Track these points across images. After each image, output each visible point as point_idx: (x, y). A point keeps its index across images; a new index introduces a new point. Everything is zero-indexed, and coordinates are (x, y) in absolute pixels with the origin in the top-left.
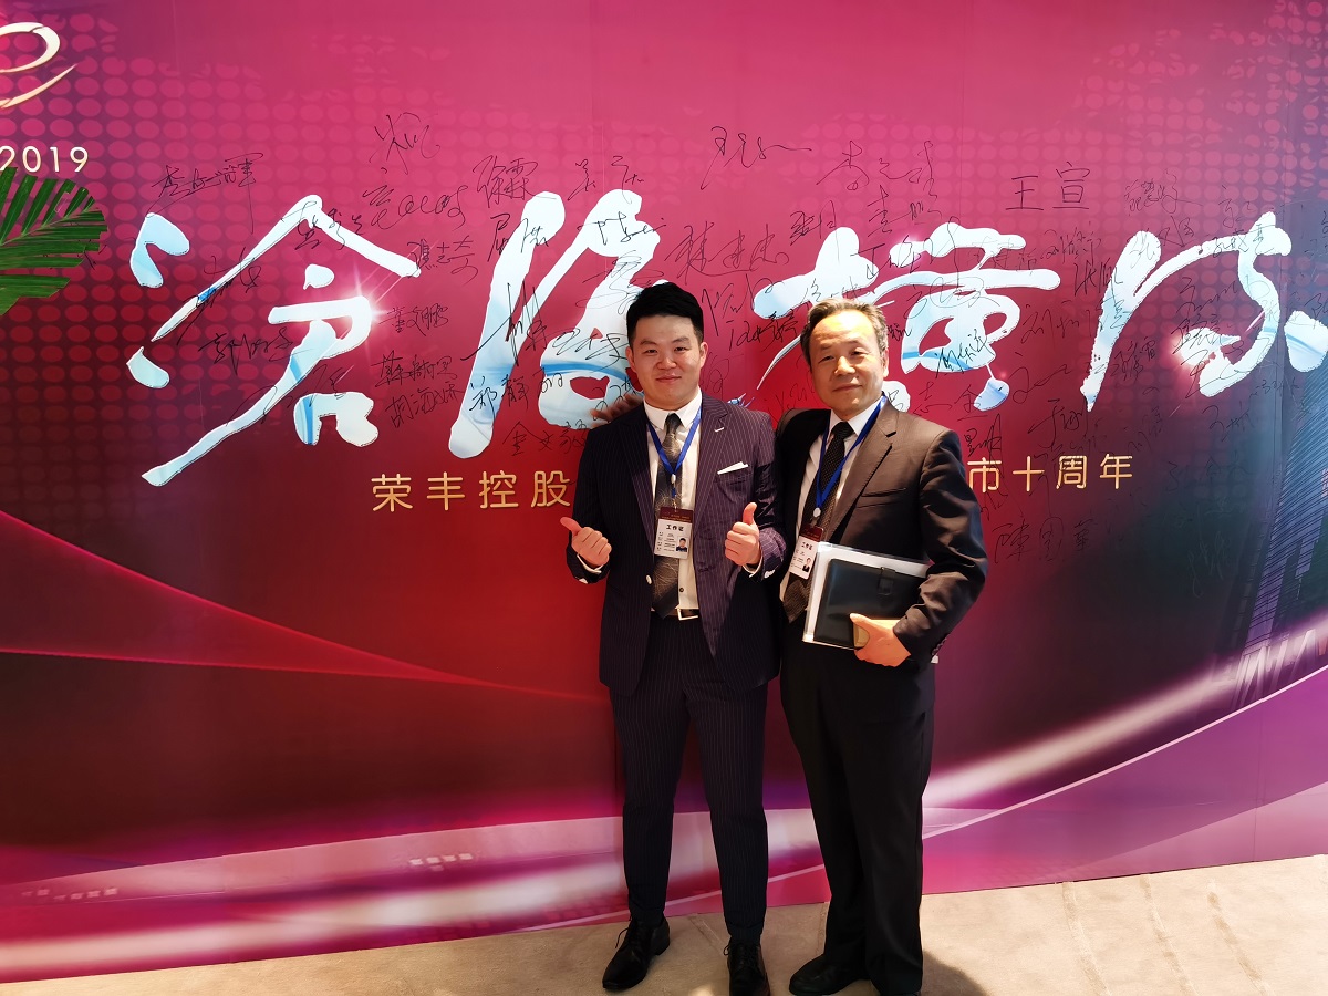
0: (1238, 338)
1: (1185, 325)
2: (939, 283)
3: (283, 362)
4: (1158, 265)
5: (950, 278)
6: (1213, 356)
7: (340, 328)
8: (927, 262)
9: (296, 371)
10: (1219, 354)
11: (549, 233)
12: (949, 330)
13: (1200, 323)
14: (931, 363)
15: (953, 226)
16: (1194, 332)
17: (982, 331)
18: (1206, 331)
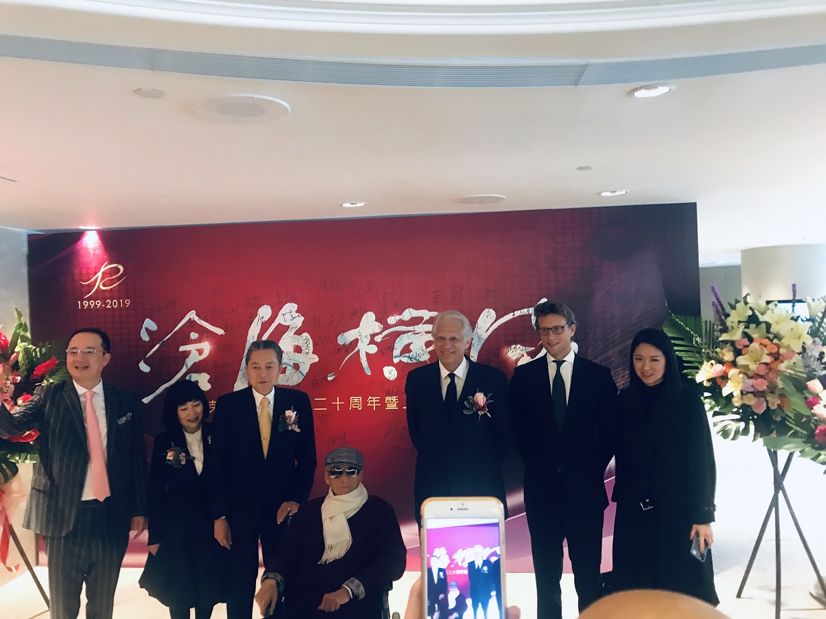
0: (534, 348)
1: (509, 344)
2: (407, 330)
3: (183, 363)
4: (495, 321)
5: (411, 328)
6: (523, 356)
7: (200, 352)
8: (401, 323)
9: (187, 366)
10: (526, 355)
11: (266, 319)
12: (411, 347)
13: (516, 343)
14: (405, 360)
15: (411, 309)
16: (513, 346)
17: (424, 347)
18: (519, 346)
